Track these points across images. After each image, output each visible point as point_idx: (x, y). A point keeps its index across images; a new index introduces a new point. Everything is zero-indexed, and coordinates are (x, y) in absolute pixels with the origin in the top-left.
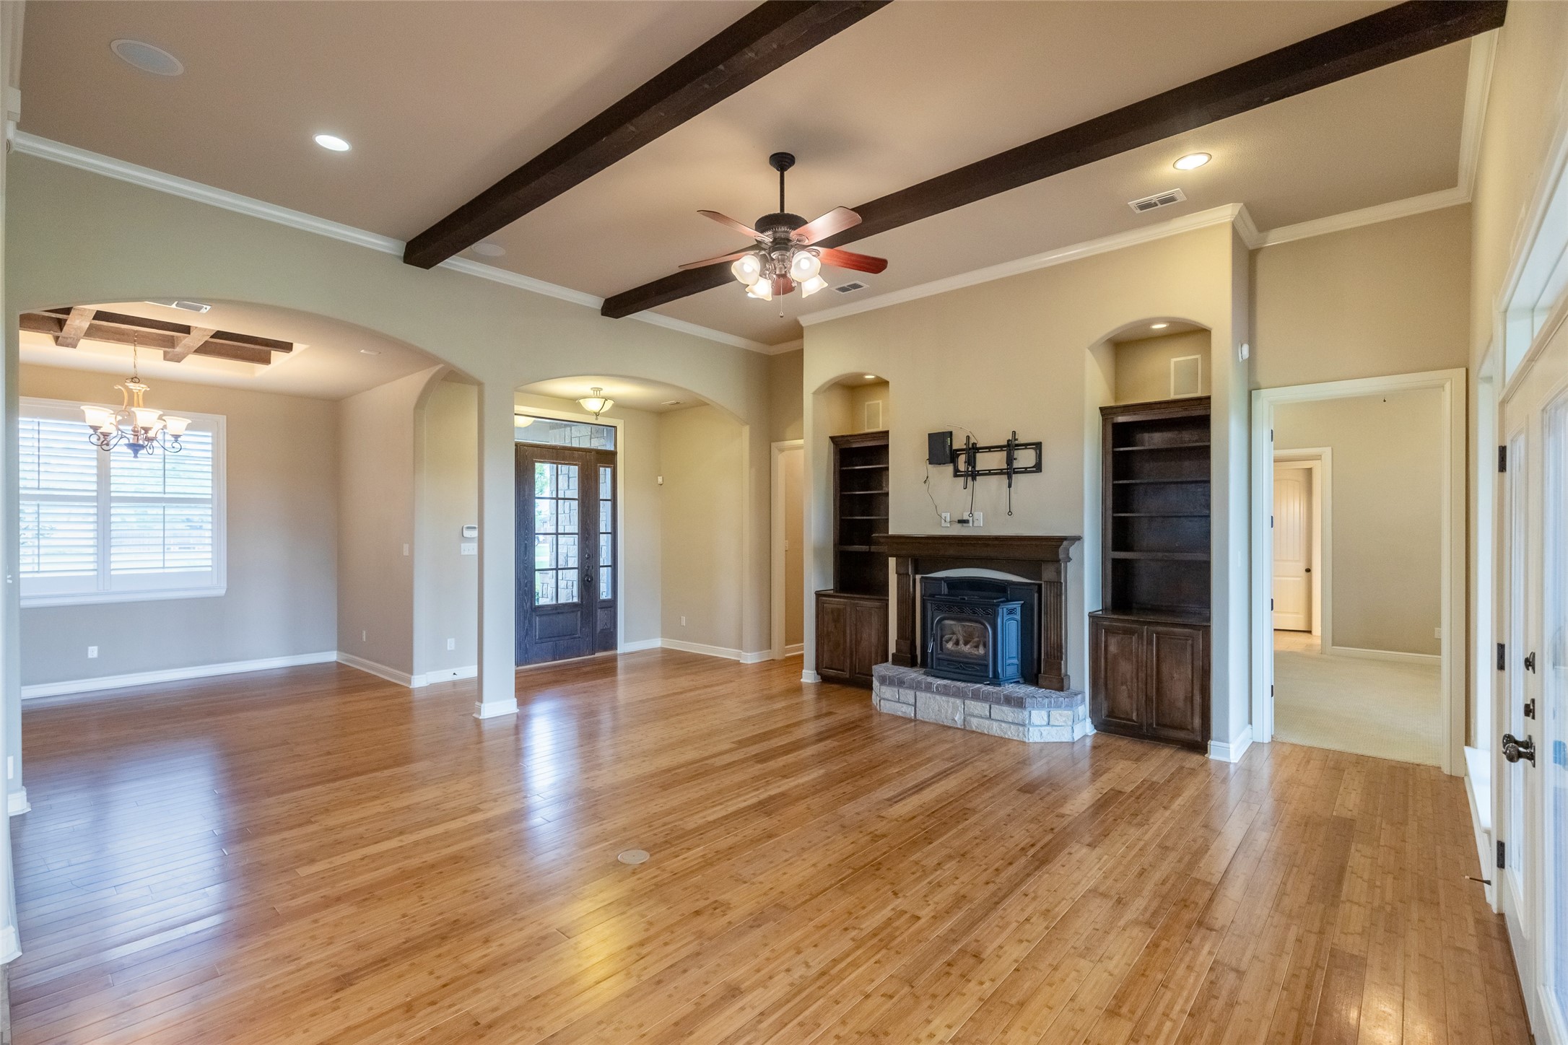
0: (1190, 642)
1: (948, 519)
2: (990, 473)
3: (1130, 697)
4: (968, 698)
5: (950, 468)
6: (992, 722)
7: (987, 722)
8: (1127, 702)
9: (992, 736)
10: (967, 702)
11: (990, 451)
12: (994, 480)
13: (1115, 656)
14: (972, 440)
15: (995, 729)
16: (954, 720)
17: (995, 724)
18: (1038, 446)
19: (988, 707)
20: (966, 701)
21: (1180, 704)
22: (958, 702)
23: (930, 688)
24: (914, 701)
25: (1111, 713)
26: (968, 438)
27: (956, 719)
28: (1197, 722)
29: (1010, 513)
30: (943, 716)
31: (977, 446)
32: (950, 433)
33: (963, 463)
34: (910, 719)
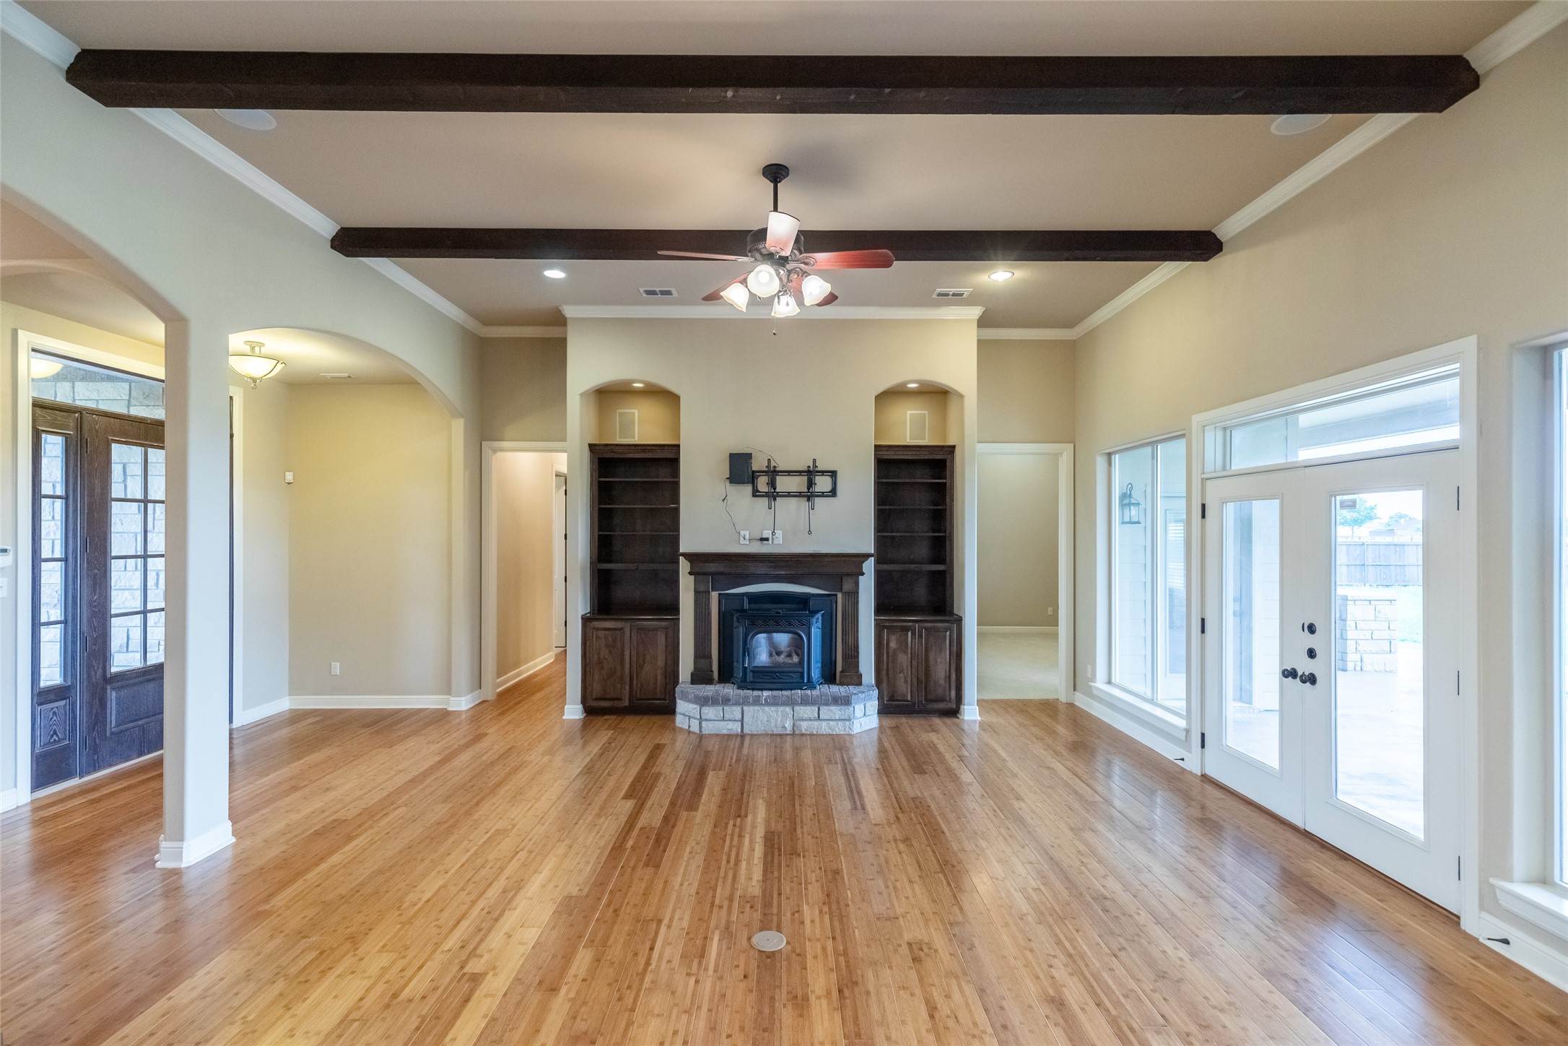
0: (948, 633)
1: (747, 537)
2: (789, 495)
3: (906, 682)
4: (797, 704)
5: (749, 488)
6: (820, 722)
7: (816, 723)
8: (905, 688)
9: (820, 735)
10: (797, 708)
11: (789, 475)
12: (793, 502)
13: (895, 651)
14: (773, 464)
15: (824, 728)
16: (784, 727)
17: (824, 724)
18: (833, 474)
19: (817, 709)
20: (795, 708)
21: (942, 682)
22: (788, 709)
23: (758, 701)
24: (740, 716)
25: (892, 698)
26: (769, 460)
27: (786, 726)
28: (953, 693)
29: (810, 533)
30: (773, 725)
31: (777, 469)
32: (750, 455)
33: (762, 485)
34: (737, 735)
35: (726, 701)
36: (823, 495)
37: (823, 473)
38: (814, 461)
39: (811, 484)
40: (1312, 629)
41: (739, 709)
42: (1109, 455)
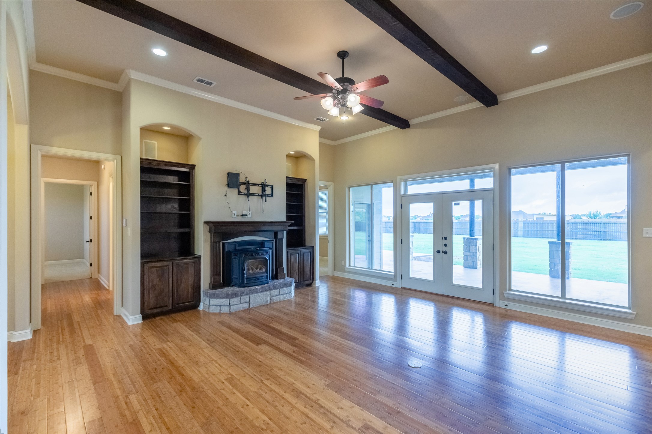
0: (310, 254)
1: (236, 214)
4: (272, 290)
5: (236, 191)
6: (280, 296)
7: (279, 296)
9: (281, 302)
10: (272, 291)
11: (254, 186)
12: (256, 198)
13: (293, 262)
14: (248, 180)
15: (282, 298)
17: (282, 296)
18: (272, 187)
19: (279, 290)
20: (271, 291)
21: (308, 272)
22: (268, 293)
24: (248, 300)
26: (246, 178)
27: (268, 300)
28: (312, 276)
29: (263, 212)
30: (262, 301)
31: (250, 182)
32: (239, 174)
33: (243, 189)
34: (247, 309)
35: (242, 294)
36: (268, 196)
37: (268, 186)
38: (265, 180)
39: (264, 190)
40: (446, 238)
41: (247, 297)
42: (349, 188)
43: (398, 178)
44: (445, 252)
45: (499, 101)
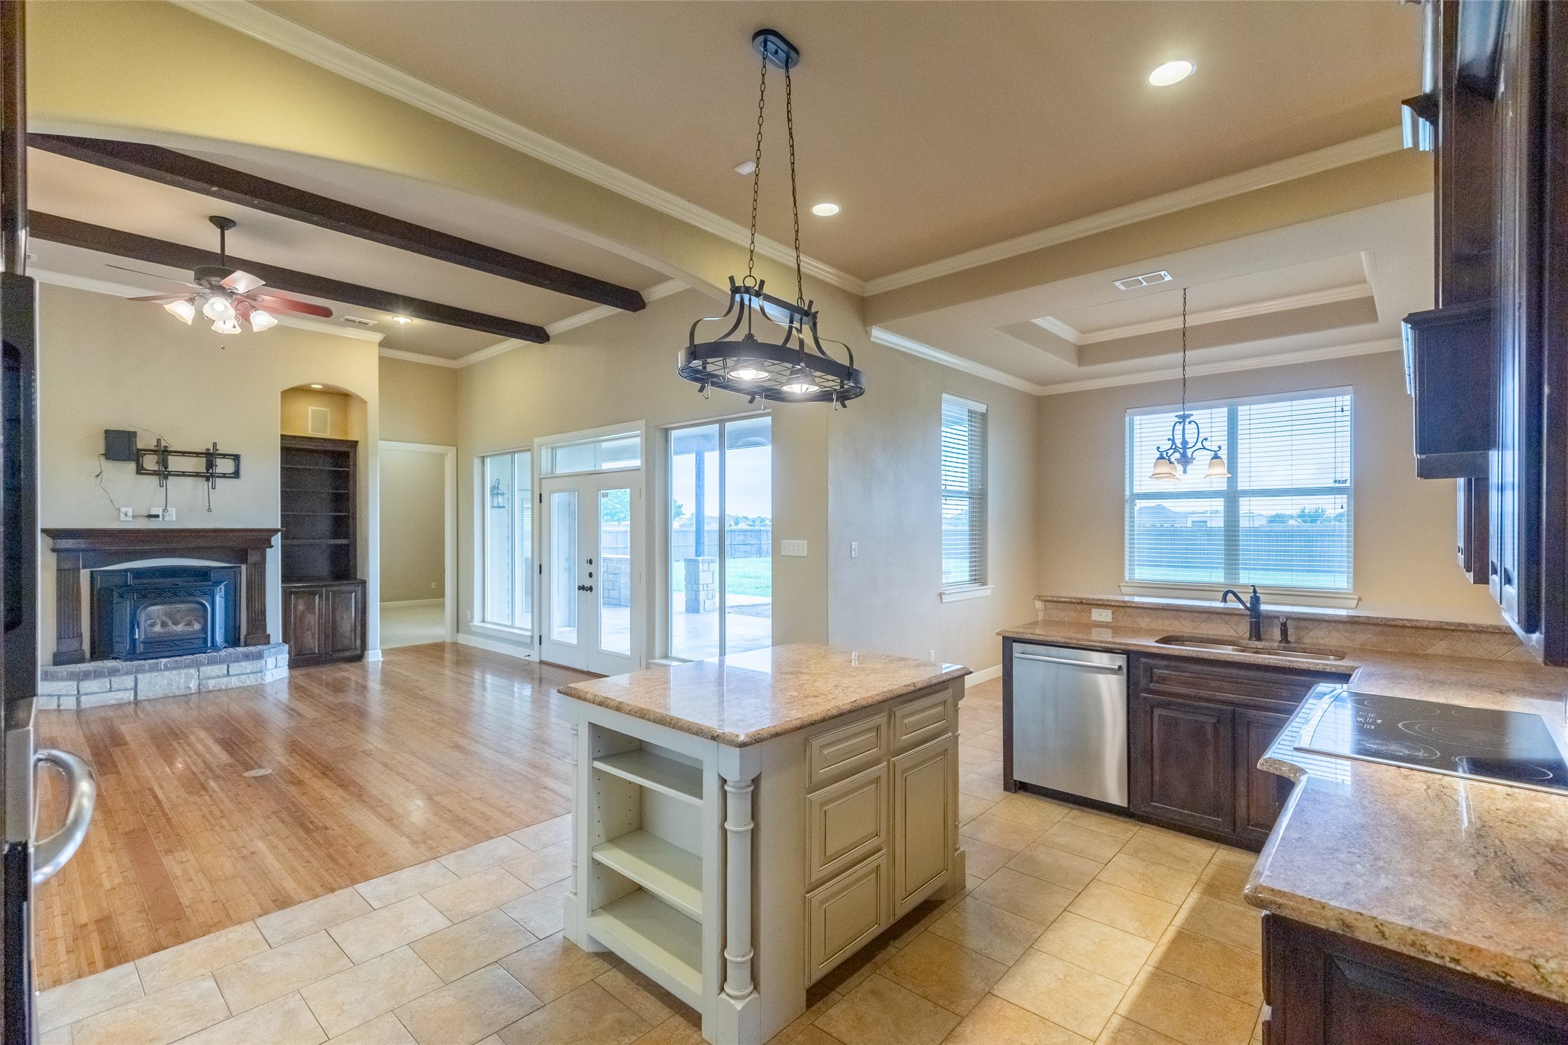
0: (353, 594)
1: (130, 513)
2: (183, 474)
3: (313, 637)
4: (203, 665)
5: (132, 466)
6: (229, 677)
7: (225, 679)
8: (312, 642)
9: (230, 688)
10: (203, 669)
11: (185, 455)
12: (189, 481)
13: (303, 612)
14: (163, 444)
15: (234, 682)
16: (189, 688)
17: (234, 678)
18: (236, 458)
19: (226, 667)
20: (201, 668)
21: (347, 634)
22: (193, 671)
23: (156, 668)
24: (133, 685)
25: (299, 653)
26: (159, 441)
27: (191, 686)
28: (358, 642)
29: (209, 510)
30: (174, 687)
31: (169, 449)
32: (134, 434)
33: (150, 462)
34: (129, 703)
35: (114, 672)
36: (224, 476)
37: (224, 456)
38: (215, 444)
39: (210, 465)
40: (591, 562)
41: (132, 678)
42: (483, 458)
43: (537, 441)
44: (591, 589)
45: (646, 301)
